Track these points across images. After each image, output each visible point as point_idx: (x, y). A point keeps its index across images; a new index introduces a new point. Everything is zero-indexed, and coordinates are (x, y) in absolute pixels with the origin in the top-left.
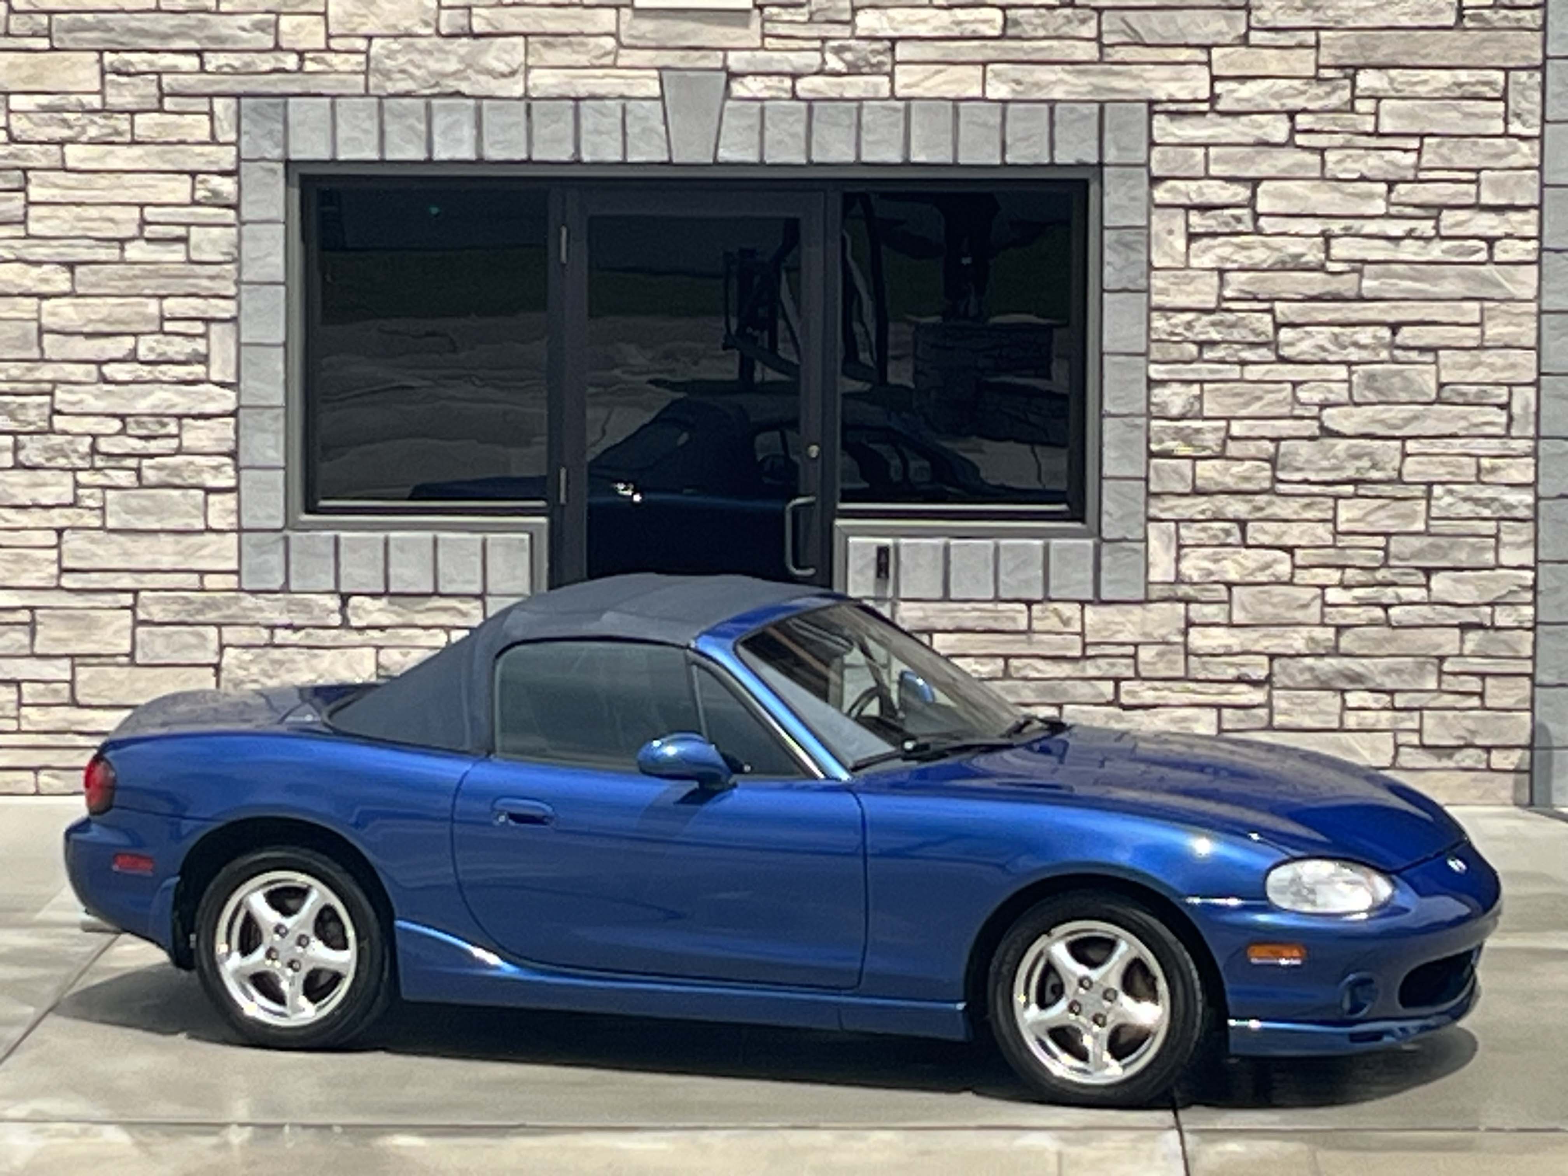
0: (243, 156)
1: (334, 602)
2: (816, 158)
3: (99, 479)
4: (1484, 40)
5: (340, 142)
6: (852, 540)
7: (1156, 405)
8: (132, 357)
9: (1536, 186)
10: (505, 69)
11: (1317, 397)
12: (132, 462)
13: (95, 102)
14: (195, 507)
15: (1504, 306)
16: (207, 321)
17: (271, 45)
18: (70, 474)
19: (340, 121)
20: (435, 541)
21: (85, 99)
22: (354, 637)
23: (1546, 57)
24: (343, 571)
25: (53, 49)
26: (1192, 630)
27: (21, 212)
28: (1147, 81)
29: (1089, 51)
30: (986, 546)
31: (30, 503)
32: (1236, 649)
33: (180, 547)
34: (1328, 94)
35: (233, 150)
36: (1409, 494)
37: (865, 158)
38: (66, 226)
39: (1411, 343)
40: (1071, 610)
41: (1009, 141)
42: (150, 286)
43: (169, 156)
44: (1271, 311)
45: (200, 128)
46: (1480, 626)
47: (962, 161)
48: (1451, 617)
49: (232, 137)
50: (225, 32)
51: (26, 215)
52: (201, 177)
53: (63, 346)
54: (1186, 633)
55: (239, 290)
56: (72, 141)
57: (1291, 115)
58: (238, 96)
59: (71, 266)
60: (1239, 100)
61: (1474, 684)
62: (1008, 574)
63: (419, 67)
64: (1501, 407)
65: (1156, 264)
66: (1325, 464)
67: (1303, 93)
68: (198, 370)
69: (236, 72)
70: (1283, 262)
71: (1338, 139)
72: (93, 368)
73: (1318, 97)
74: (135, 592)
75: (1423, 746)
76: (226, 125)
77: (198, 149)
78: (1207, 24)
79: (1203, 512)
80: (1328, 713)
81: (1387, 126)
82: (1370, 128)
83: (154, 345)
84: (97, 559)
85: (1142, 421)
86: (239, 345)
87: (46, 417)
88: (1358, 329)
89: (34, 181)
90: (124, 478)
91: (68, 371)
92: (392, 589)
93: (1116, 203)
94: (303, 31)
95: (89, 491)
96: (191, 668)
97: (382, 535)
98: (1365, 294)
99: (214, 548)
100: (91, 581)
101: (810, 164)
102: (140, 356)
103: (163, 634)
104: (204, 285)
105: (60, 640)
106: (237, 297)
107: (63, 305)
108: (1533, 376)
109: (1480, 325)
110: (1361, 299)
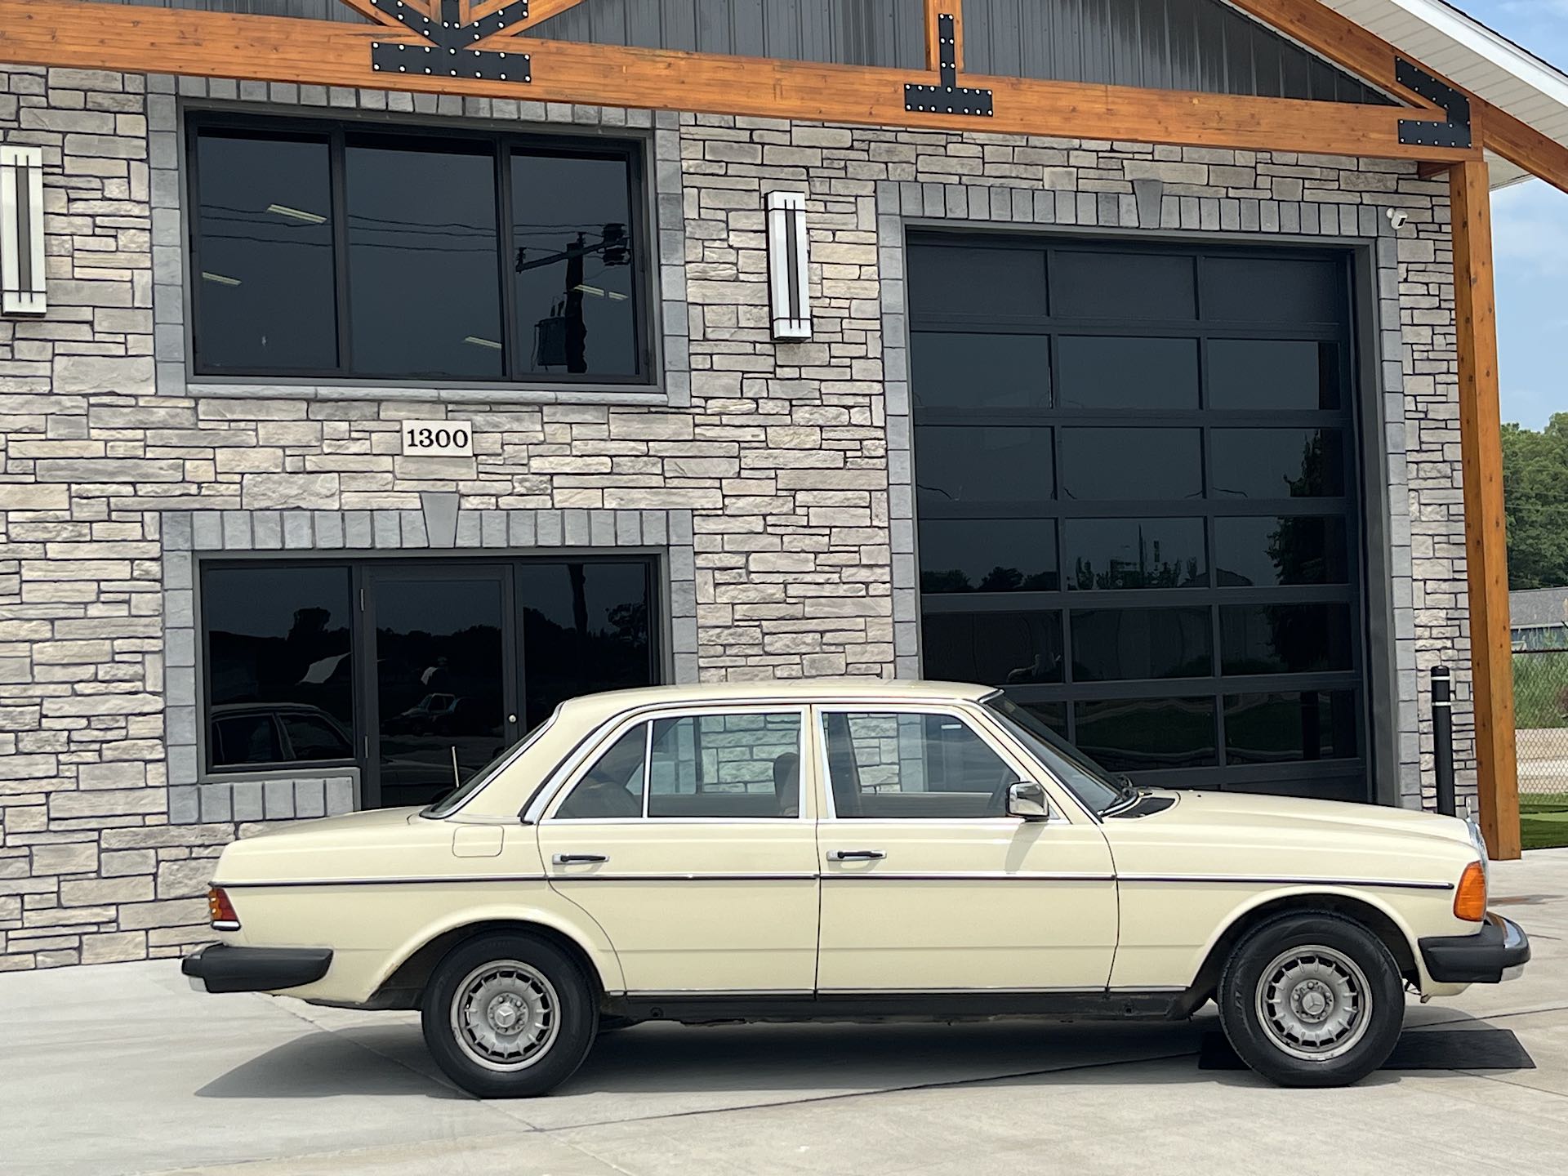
0: (165, 548)
1: (231, 828)
2: (512, 544)
3: (75, 759)
4: (860, 475)
5: (226, 538)
7: (704, 682)
8: (94, 678)
9: (888, 554)
10: (329, 493)
11: (786, 674)
12: (96, 746)
13: (66, 515)
14: (140, 773)
15: (876, 620)
16: (143, 653)
17: (180, 479)
18: (54, 756)
19: (226, 525)
20: (294, 784)
21: (58, 513)
23: (889, 484)
24: (235, 808)
25: (36, 482)
27: (18, 587)
28: (690, 498)
29: (657, 481)
31: (27, 777)
33: (129, 800)
34: (783, 505)
35: (159, 544)
37: (539, 544)
38: (49, 595)
39: (831, 641)
41: (618, 533)
42: (104, 632)
43: (116, 549)
44: (760, 626)
45: (135, 531)
47: (594, 544)
49: (157, 537)
50: (151, 471)
51: (21, 589)
52: (137, 562)
53: (47, 673)
55: (164, 633)
56: (51, 541)
57: (764, 516)
58: (160, 511)
59: (51, 621)
60: (738, 508)
63: (274, 492)
64: (878, 676)
65: (699, 602)
67: (770, 504)
68: (138, 685)
69: (157, 496)
70: (765, 599)
71: (790, 530)
72: (68, 686)
73: (779, 507)
74: (99, 830)
76: (152, 530)
77: (135, 544)
78: (719, 466)
79: (729, 743)
81: (813, 522)
82: (805, 524)
83: (109, 669)
84: (73, 811)
86: (165, 668)
87: (37, 720)
88: (804, 635)
89: (26, 567)
90: (91, 757)
91: (50, 689)
92: (268, 818)
93: (677, 566)
94: (199, 470)
95: (66, 767)
96: (138, 877)
97: (260, 784)
98: (807, 615)
99: (150, 798)
100: (70, 826)
101: (509, 547)
102: (100, 678)
103: (120, 857)
104: (140, 631)
105: (49, 865)
106: (163, 637)
107: (47, 647)
108: (892, 658)
109: (865, 630)
110: (805, 618)
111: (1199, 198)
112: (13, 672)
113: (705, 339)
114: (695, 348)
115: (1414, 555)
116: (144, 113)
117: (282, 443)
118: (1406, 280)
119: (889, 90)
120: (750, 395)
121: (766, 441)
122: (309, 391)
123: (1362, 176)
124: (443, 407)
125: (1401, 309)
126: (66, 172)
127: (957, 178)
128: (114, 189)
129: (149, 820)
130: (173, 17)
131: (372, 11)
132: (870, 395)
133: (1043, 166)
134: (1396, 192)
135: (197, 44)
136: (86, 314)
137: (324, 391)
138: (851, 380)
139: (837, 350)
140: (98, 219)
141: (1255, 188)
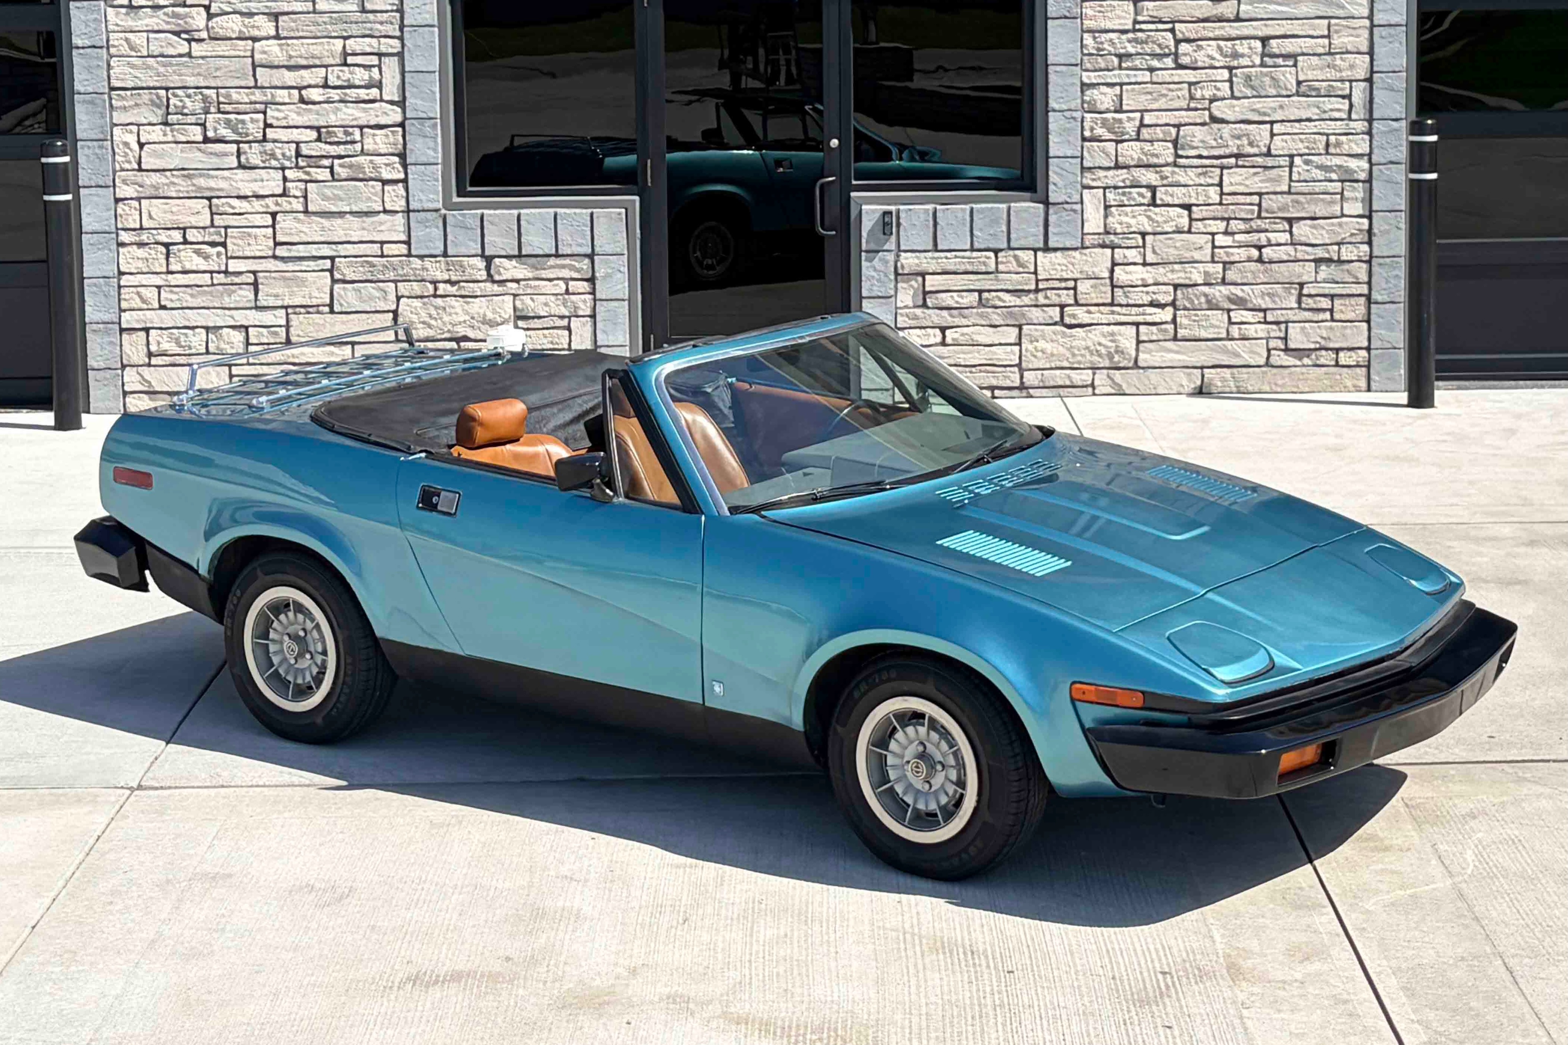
1: (481, 264)
3: (302, 175)
6: (864, 207)
7: (1089, 103)
8: (324, 84)
11: (1208, 94)
12: (326, 162)
14: (375, 194)
15: (1346, 23)
16: (380, 55)
18: (280, 172)
20: (555, 215)
22: (496, 288)
24: (487, 240)
26: (1116, 268)
30: (963, 210)
31: (250, 194)
32: (1150, 281)
33: (365, 225)
36: (1277, 164)
39: (1276, 51)
40: (1027, 256)
42: (336, 30)
44: (1172, 31)
46: (1329, 261)
48: (1308, 253)
53: (271, 76)
54: (1112, 271)
55: (402, 32)
59: (276, 16)
61: (1325, 303)
62: (981, 230)
64: (1343, 97)
66: (1214, 143)
68: (374, 92)
72: (295, 92)
74: (332, 259)
75: (1287, 350)
79: (1123, 181)
80: (1218, 327)
83: (341, 74)
84: (302, 235)
85: (1078, 115)
86: (403, 73)
87: (261, 130)
88: (1238, 42)
90: (321, 174)
91: (276, 95)
92: (524, 253)
95: (294, 184)
96: (377, 315)
97: (515, 212)
98: (1242, 15)
99: (389, 224)
100: (298, 251)
102: (330, 83)
103: (354, 289)
104: (376, 29)
105: (277, 296)
106: (401, 39)
107: (273, 46)
108: (1368, 76)
109: (1328, 37)
110: (1238, 19)
112: (233, 74)
129: (388, 249)
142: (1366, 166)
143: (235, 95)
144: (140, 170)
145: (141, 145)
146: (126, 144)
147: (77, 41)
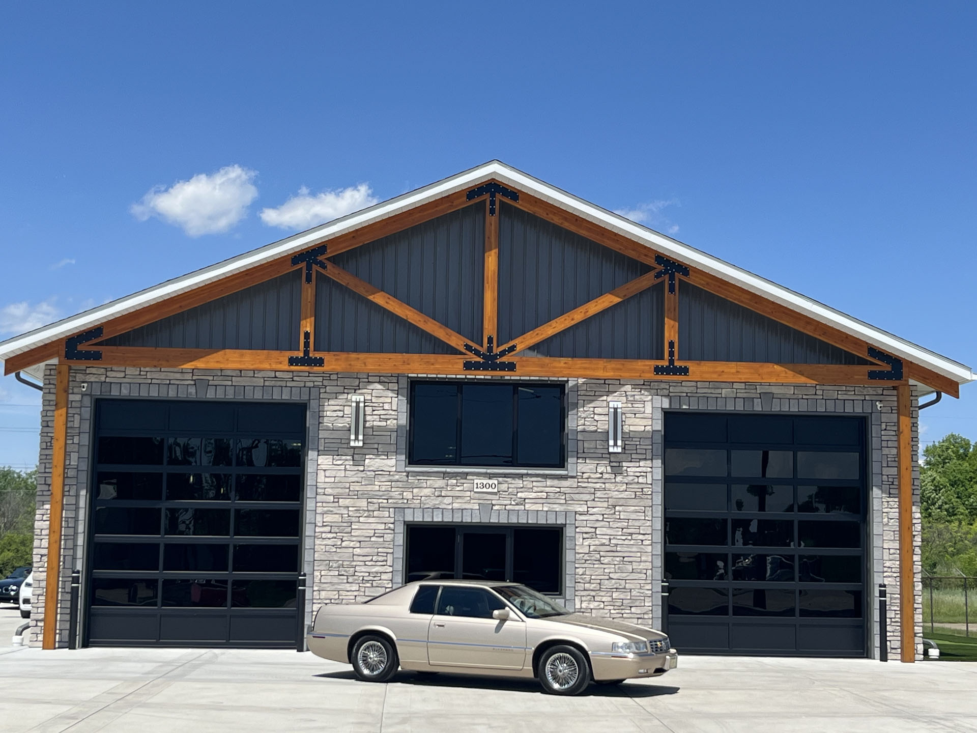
0: (395, 520)
2: (510, 522)
3: (364, 585)
4: (641, 501)
5: (415, 517)
7: (577, 572)
8: (372, 560)
9: (651, 530)
10: (448, 503)
11: (608, 571)
12: (371, 582)
13: (366, 509)
15: (645, 554)
16: (387, 553)
17: (402, 498)
18: (358, 584)
19: (415, 513)
21: (364, 508)
23: (653, 504)
25: (358, 498)
27: (350, 531)
28: (575, 508)
29: (564, 501)
31: (350, 590)
34: (610, 511)
35: (393, 519)
36: (627, 591)
37: (520, 522)
38: (360, 534)
39: (627, 561)
41: (548, 519)
42: (376, 546)
43: (381, 520)
44: (599, 554)
45: (387, 514)
46: (641, 618)
47: (538, 523)
49: (393, 516)
50: (393, 495)
52: (387, 524)
56: (361, 516)
57: (603, 515)
58: (395, 508)
59: (360, 542)
60: (593, 512)
63: (431, 503)
64: (645, 574)
65: (576, 544)
66: (610, 585)
67: (605, 511)
68: (385, 563)
69: (394, 503)
70: (602, 544)
71: (612, 520)
72: (364, 563)
73: (608, 512)
76: (392, 514)
77: (386, 519)
78: (586, 496)
79: (586, 594)
81: (622, 517)
82: (619, 518)
83: (376, 558)
85: (574, 576)
86: (393, 558)
87: (354, 573)
88: (616, 558)
89: (353, 525)
90: (369, 585)
91: (358, 563)
93: (569, 532)
94: (408, 495)
95: (362, 588)
101: (508, 523)
104: (387, 546)
106: (393, 548)
107: (358, 550)
108: (651, 568)
109: (640, 557)
110: (617, 551)
111: (789, 399)
112: (347, 557)
113: (584, 452)
114: (579, 456)
115: (884, 538)
116: (398, 383)
117: (435, 487)
118: (885, 430)
119: (648, 367)
120: (600, 472)
121: (605, 488)
122: (443, 470)
123: (866, 389)
124: (488, 476)
125: (882, 441)
126: (373, 401)
127: (685, 394)
128: (386, 406)
130: (401, 357)
131: (464, 351)
132: (646, 472)
133: (722, 389)
134: (882, 395)
135: (409, 364)
136: (376, 446)
137: (448, 470)
138: (639, 467)
139: (633, 456)
140: (382, 417)
141: (816, 394)
142: (651, 592)
143: (348, 563)
144: (321, 583)
145: (321, 576)
146: (317, 576)
147: (307, 547)
